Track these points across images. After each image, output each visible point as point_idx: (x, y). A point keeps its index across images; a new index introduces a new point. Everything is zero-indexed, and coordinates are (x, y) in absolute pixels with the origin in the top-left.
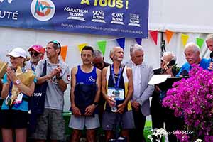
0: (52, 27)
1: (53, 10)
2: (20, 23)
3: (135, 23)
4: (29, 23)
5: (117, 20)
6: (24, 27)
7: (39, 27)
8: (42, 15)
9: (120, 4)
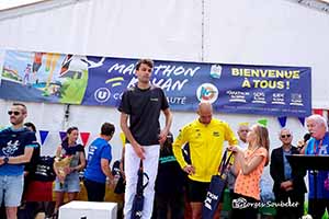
1: (216, 94)
2: (189, 106)
3: (297, 102)
5: (278, 100)
8: (207, 99)
9: (280, 85)
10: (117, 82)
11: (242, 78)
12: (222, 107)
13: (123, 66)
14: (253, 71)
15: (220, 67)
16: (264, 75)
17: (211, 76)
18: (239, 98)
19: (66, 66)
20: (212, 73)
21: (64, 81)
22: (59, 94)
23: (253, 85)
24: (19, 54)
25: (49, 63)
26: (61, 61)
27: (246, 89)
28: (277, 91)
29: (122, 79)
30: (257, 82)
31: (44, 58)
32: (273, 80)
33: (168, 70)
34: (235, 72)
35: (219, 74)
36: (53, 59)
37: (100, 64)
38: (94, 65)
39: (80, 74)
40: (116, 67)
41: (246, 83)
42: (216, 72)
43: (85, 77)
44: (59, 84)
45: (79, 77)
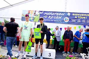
0: (68, 23)
1: (69, 20)
2: (62, 22)
4: (64, 22)
5: (84, 21)
6: (63, 23)
7: (66, 23)
8: (66, 21)
9: (84, 18)
10: (46, 17)
11: (75, 16)
12: (70, 23)
13: (47, 13)
14: (78, 14)
15: (70, 13)
16: (80, 15)
17: (67, 16)
18: (74, 21)
19: (35, 13)
20: (68, 15)
21: (34, 17)
22: (33, 19)
23: (78, 18)
24: (25, 11)
25: (31, 13)
26: (34, 12)
27: (76, 19)
28: (83, 19)
29: (47, 16)
30: (79, 17)
31: (30, 12)
32: (83, 16)
33: (57, 14)
34: (73, 14)
35: (69, 15)
36: (32, 12)
37: (42, 13)
38: (41, 13)
39: (38, 15)
40: (46, 13)
41: (76, 17)
42: (69, 14)
43: (39, 16)
44: (33, 17)
45: (38, 16)
